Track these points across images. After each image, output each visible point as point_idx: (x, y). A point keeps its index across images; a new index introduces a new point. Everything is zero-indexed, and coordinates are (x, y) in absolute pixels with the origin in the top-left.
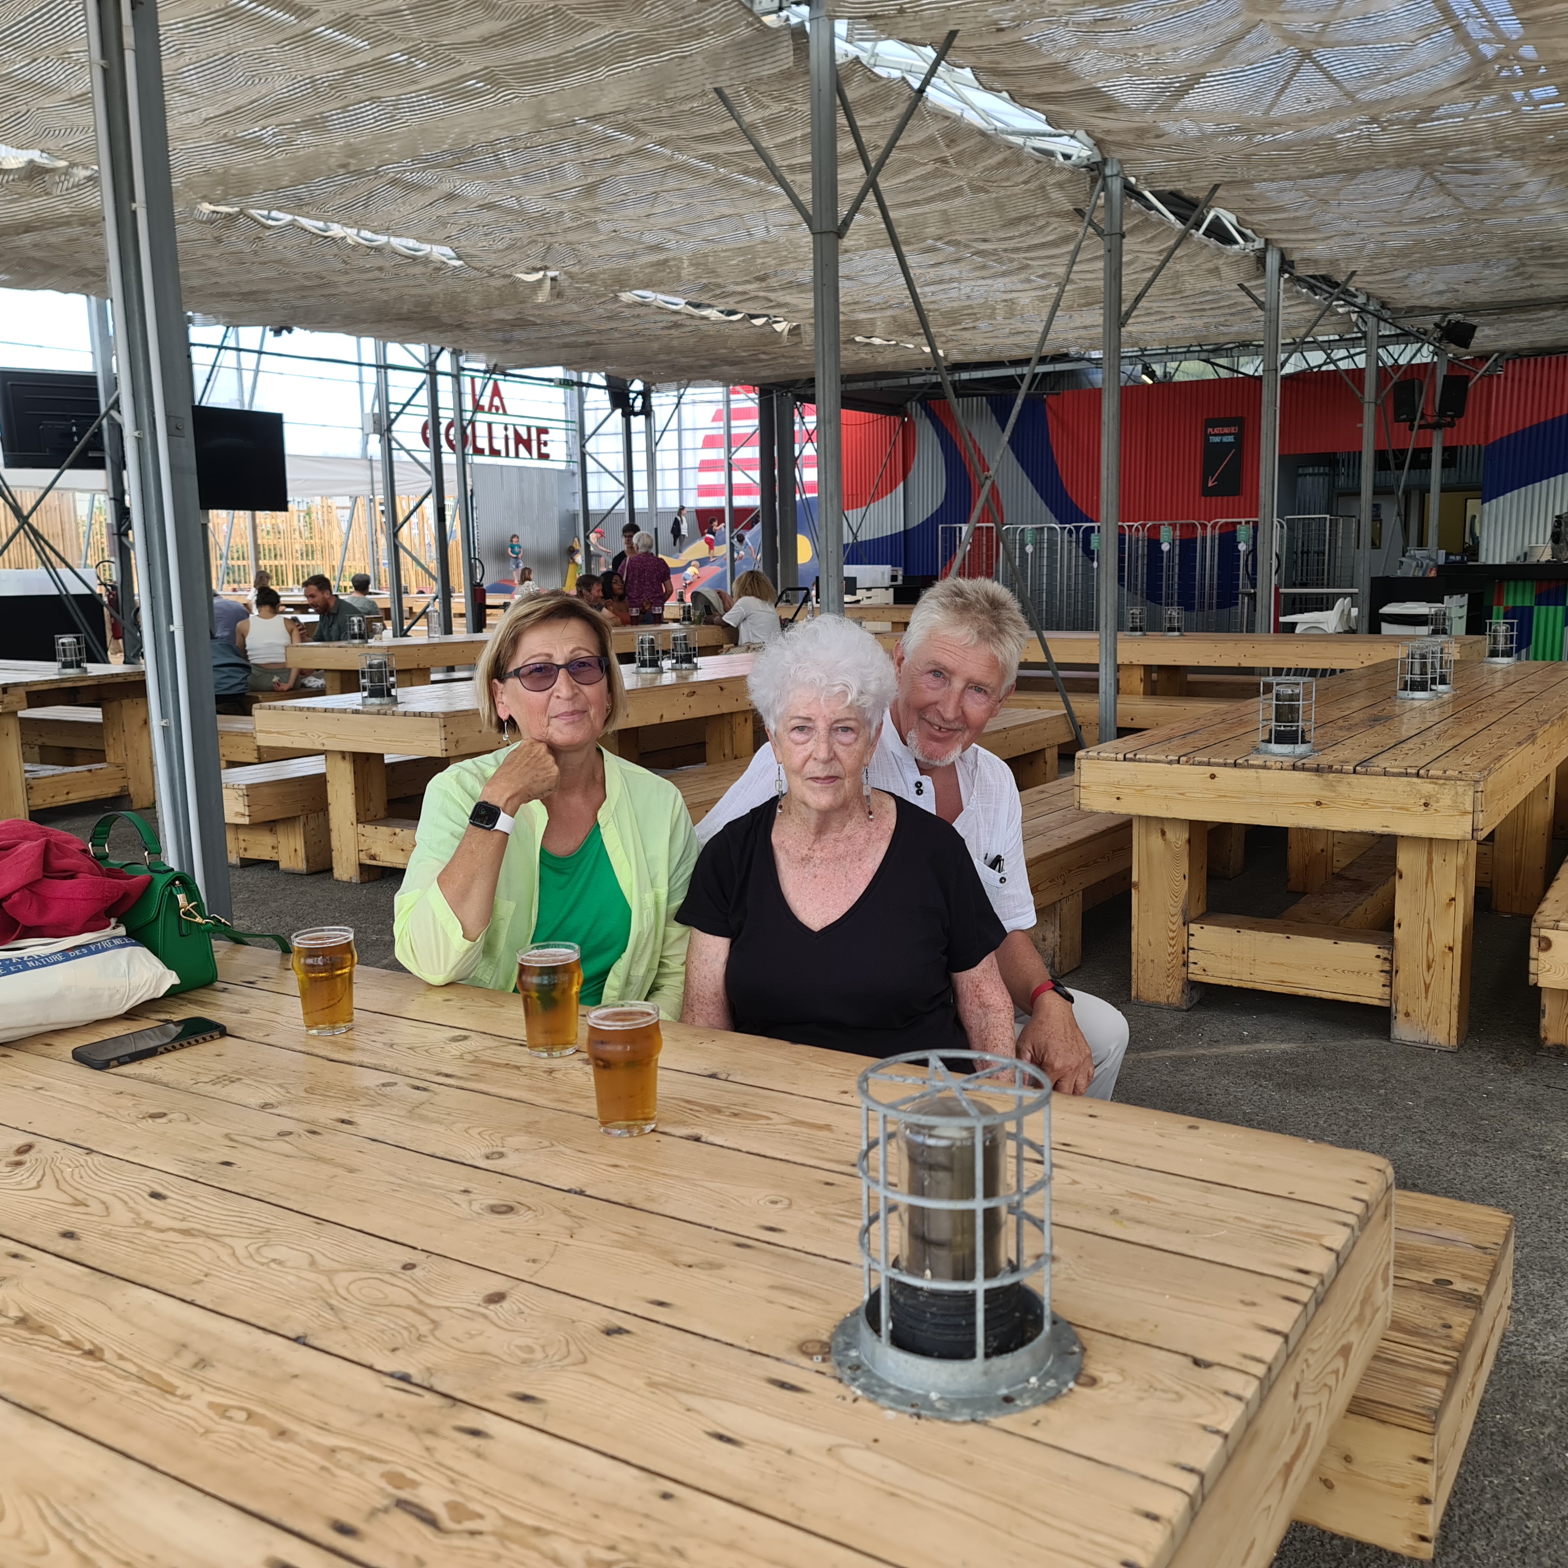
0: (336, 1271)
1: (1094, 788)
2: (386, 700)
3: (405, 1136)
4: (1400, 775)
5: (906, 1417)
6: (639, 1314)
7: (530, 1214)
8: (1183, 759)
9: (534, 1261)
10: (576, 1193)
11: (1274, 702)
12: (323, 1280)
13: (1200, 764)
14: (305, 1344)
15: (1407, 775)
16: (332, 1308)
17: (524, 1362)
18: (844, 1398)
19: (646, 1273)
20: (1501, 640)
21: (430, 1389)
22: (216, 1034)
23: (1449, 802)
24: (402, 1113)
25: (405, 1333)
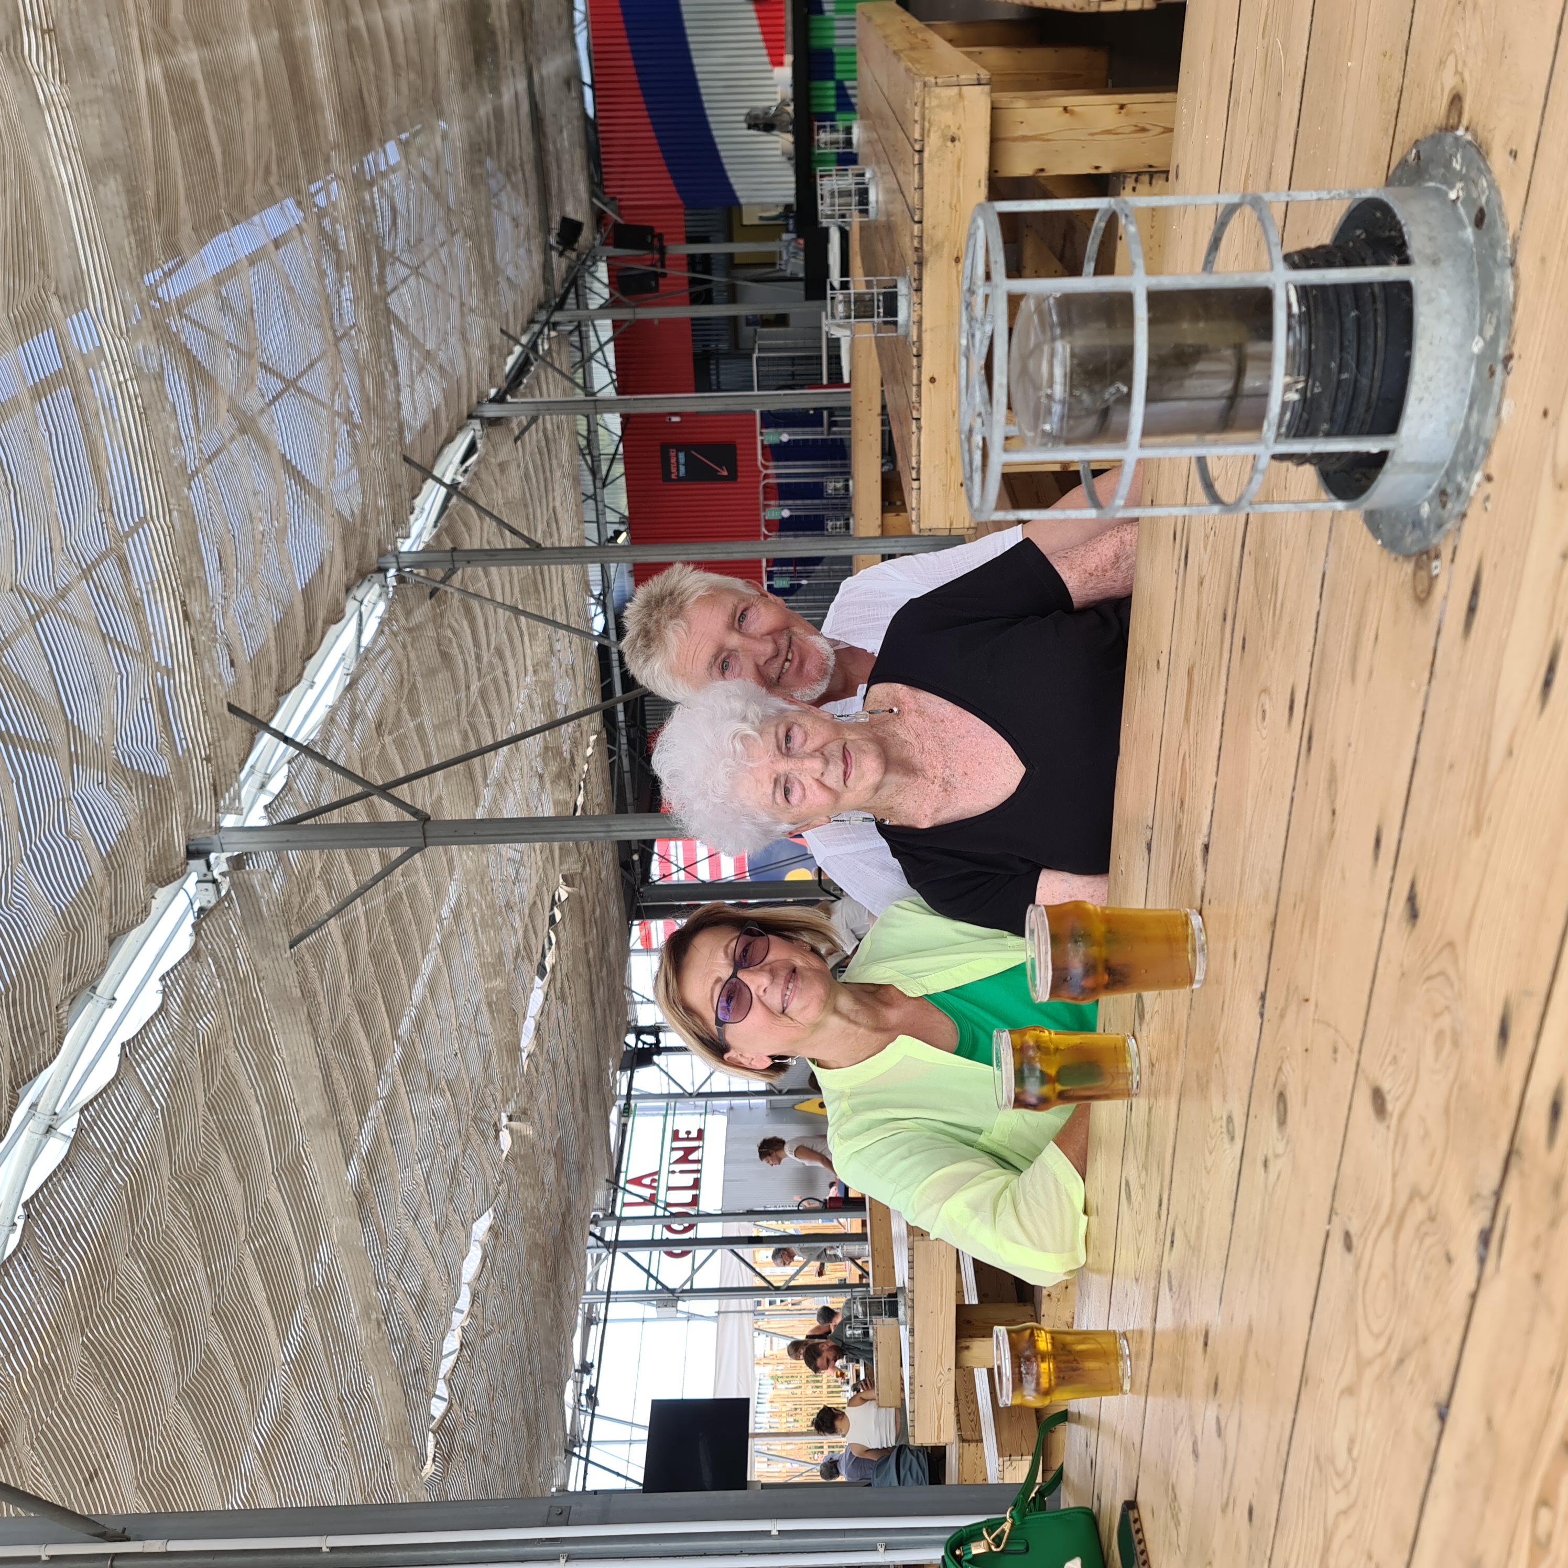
0: (1358, 1356)
1: (951, 513)
2: (900, 1299)
3: (1216, 1256)
4: (921, 171)
5: (1511, 379)
6: (1390, 873)
7: (1286, 1067)
8: (915, 414)
9: (1335, 1051)
10: (1263, 1006)
11: (852, 320)
12: (1369, 1375)
13: (919, 395)
14: (1448, 1406)
15: (921, 164)
16: (1401, 1361)
17: (1456, 1044)
18: (1487, 498)
19: (1343, 878)
20: (835, 136)
21: (1498, 1195)
22: (1132, 1515)
23: (949, 114)
24: (1195, 1260)
25: (1428, 1241)
